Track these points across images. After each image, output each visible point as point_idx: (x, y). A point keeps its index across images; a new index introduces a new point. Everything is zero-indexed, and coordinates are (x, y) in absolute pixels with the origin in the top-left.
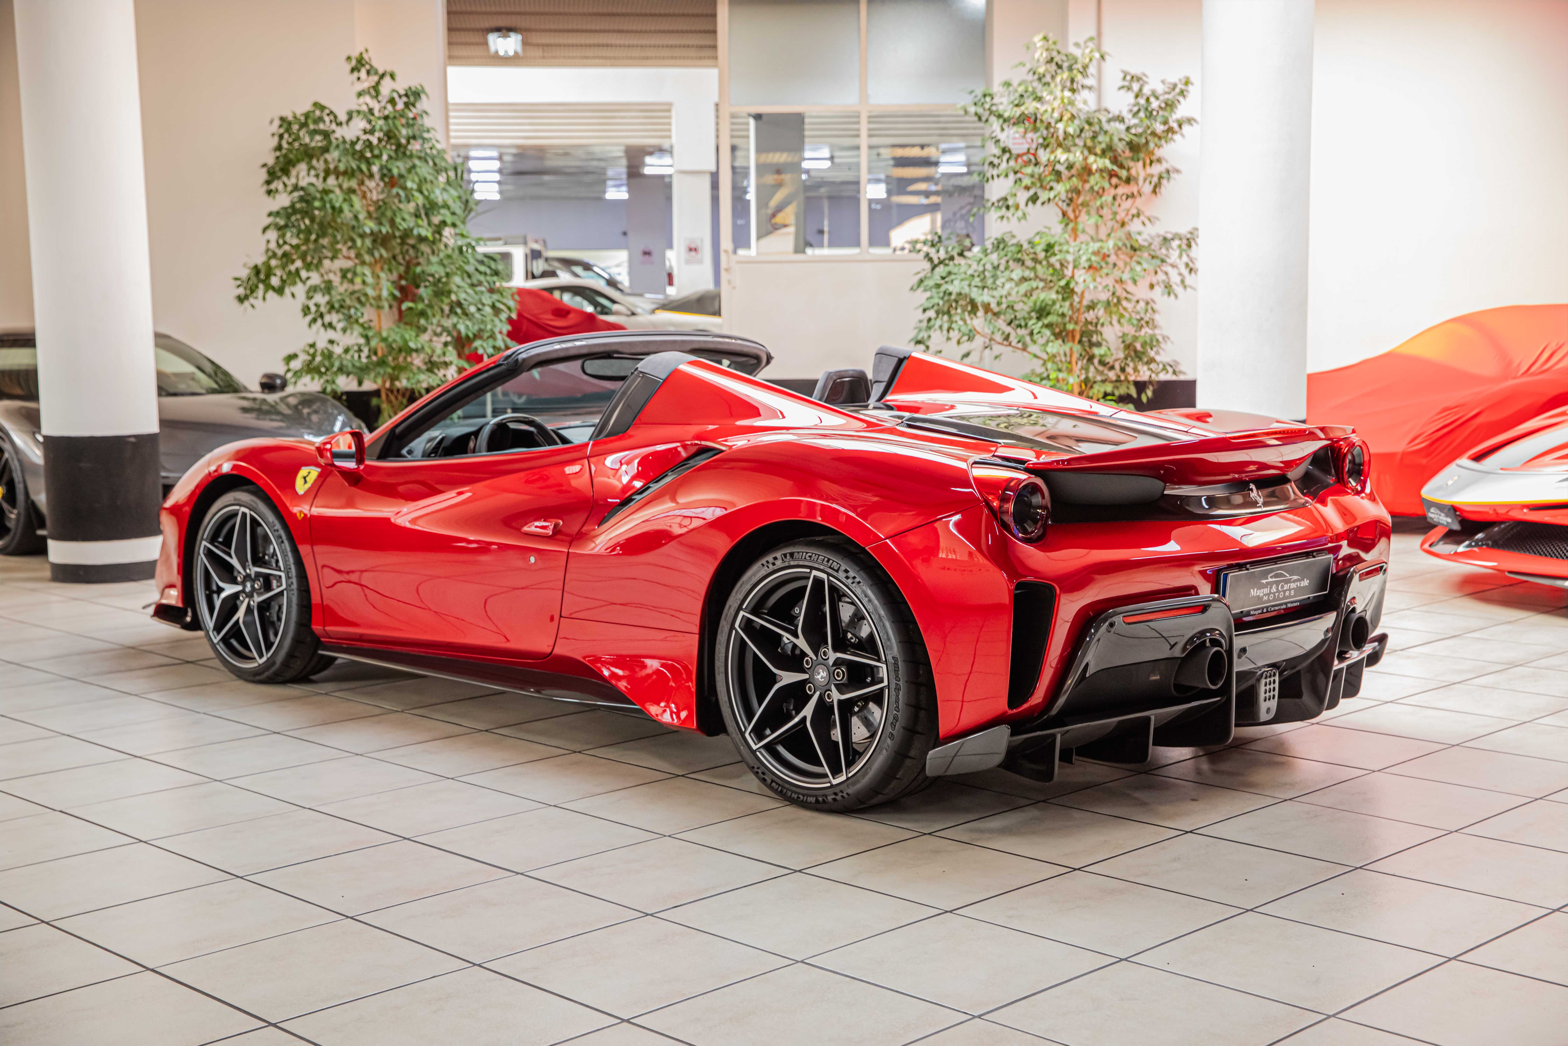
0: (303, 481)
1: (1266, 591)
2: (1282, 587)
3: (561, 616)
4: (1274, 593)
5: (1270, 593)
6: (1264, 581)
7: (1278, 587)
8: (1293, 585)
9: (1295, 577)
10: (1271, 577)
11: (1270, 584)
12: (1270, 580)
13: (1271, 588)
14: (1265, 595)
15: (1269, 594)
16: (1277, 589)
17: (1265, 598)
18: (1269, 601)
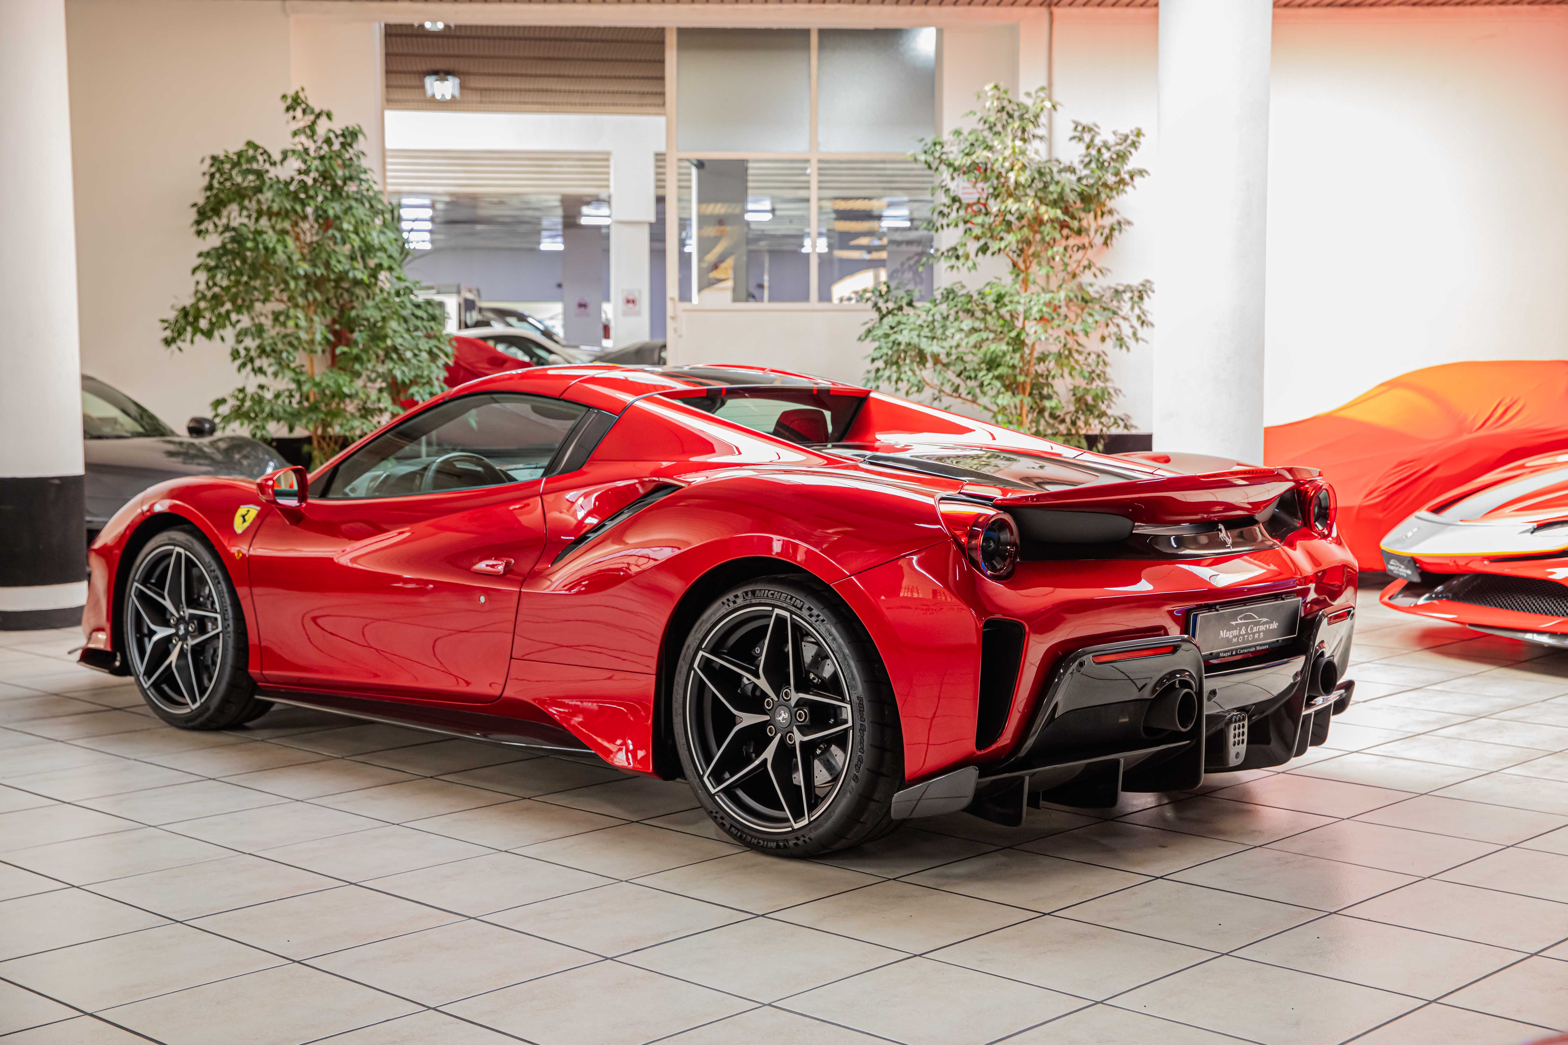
0: (241, 519)
1: (1236, 633)
2: (1252, 629)
3: (511, 658)
4: (1243, 635)
5: (1240, 635)
6: (1234, 623)
7: (1247, 628)
8: (1262, 628)
9: (1265, 620)
10: (1241, 619)
11: (1240, 625)
12: (1240, 621)
13: (1240, 630)
14: (1235, 637)
15: (1237, 636)
16: (1247, 631)
17: (1235, 640)
18: (1238, 643)
